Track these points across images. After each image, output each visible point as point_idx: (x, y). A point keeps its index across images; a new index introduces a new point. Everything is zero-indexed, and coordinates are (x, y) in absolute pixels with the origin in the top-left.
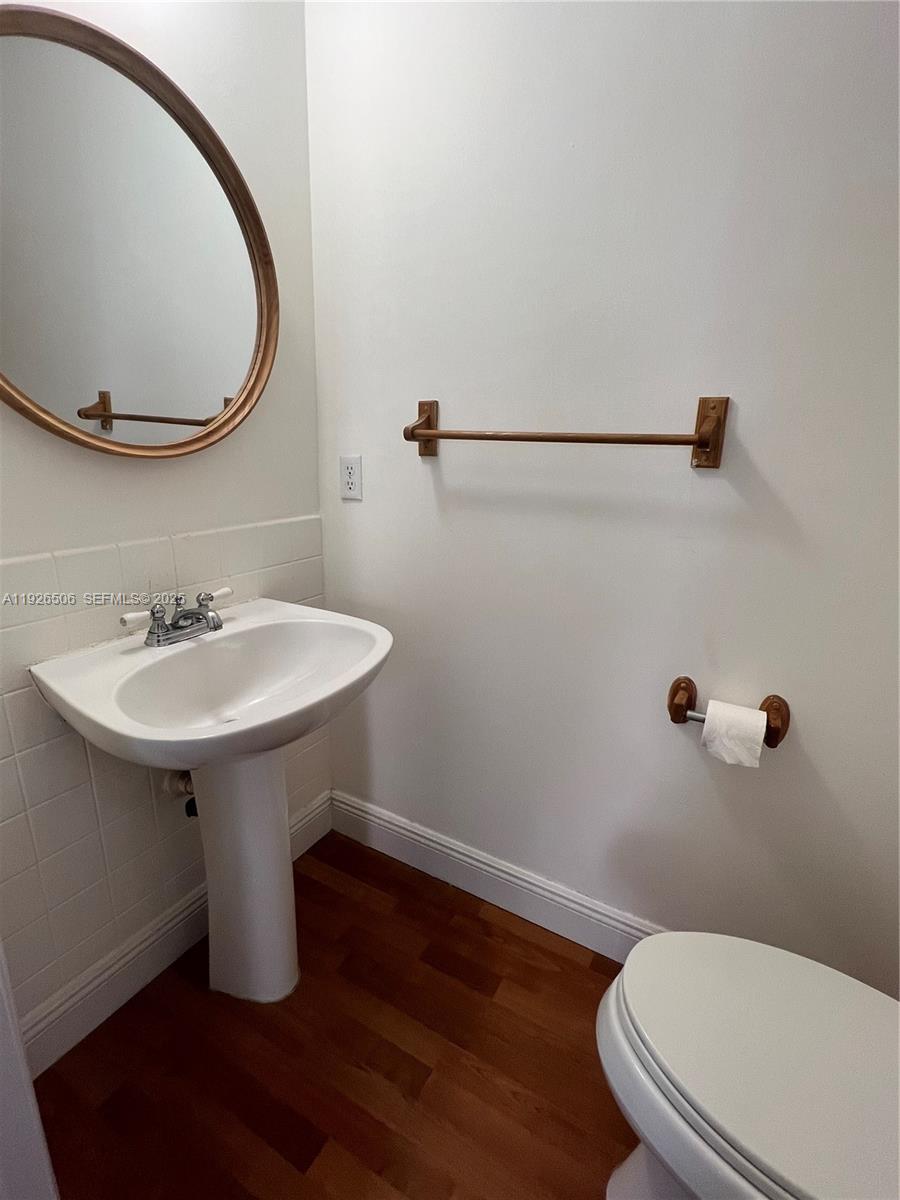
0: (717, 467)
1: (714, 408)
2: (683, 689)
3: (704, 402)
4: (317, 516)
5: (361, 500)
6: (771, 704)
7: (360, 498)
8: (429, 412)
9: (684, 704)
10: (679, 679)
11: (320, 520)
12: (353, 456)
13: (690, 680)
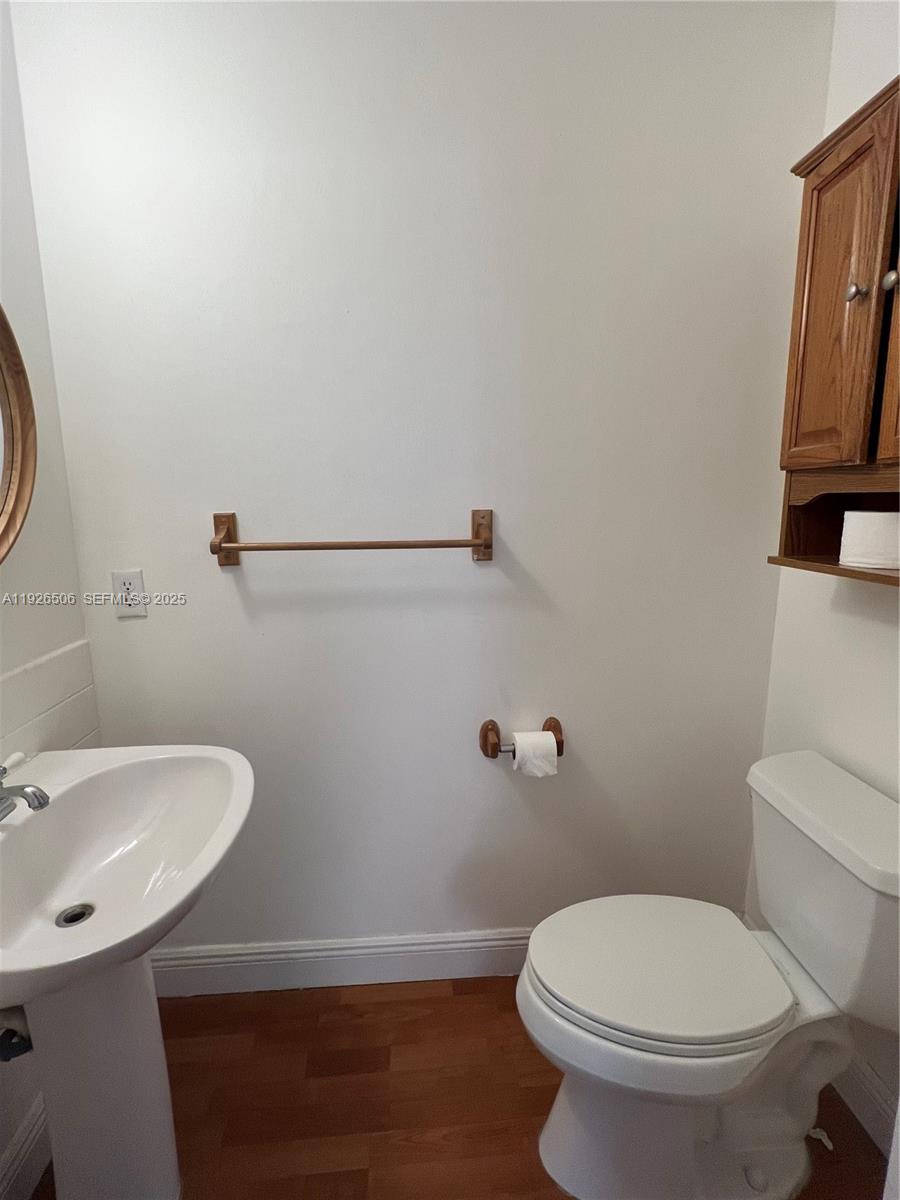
0: (490, 559)
1: (483, 518)
2: (491, 730)
3: (475, 513)
4: (86, 641)
5: (145, 617)
6: (550, 725)
7: (143, 614)
8: (226, 525)
9: (492, 742)
10: (485, 724)
11: (87, 644)
12: (132, 570)
13: (493, 721)
